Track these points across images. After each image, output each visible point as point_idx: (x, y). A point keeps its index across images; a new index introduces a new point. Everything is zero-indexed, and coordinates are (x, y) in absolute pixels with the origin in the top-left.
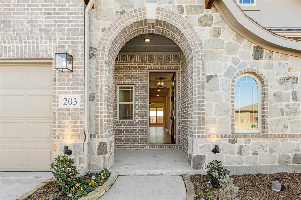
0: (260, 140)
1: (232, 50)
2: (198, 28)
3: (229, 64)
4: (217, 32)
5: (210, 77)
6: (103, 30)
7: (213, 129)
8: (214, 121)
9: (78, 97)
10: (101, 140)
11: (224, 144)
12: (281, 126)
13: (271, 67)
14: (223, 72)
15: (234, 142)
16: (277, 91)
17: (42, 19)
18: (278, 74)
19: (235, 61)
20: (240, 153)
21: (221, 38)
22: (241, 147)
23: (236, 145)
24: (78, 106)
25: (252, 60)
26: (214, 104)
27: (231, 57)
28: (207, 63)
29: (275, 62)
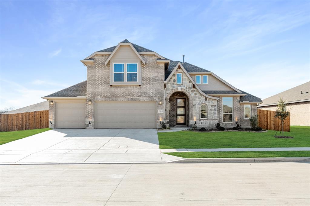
0: (207, 121)
1: (199, 98)
2: (191, 93)
3: (199, 102)
4: (196, 94)
5: (194, 105)
6: (168, 93)
7: (195, 118)
8: (195, 116)
9: (163, 110)
10: (167, 120)
11: (197, 121)
12: (212, 117)
13: (209, 102)
14: (197, 104)
15: (200, 121)
16: (211, 108)
17: (154, 92)
18: (211, 104)
19: (200, 101)
20: (202, 124)
21: (197, 95)
22: (202, 122)
23: (201, 122)
24: (163, 112)
25: (204, 101)
26: (195, 112)
27: (199, 100)
28: (193, 101)
29: (210, 101)
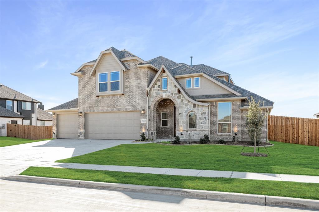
0: (195, 132)
1: (187, 105)
2: (177, 99)
3: (186, 109)
4: (182, 100)
5: (180, 113)
6: (152, 101)
7: (181, 128)
8: (181, 126)
9: (146, 120)
10: (152, 131)
11: (184, 133)
12: (201, 127)
13: (199, 110)
14: (184, 111)
15: (187, 132)
16: (200, 117)
17: (137, 100)
18: (200, 112)
19: (188, 108)
20: (189, 135)
21: (184, 102)
22: (189, 133)
23: (188, 133)
24: (146, 122)
25: (193, 108)
26: (181, 121)
27: (186, 107)
28: (179, 109)
29: (199, 108)
